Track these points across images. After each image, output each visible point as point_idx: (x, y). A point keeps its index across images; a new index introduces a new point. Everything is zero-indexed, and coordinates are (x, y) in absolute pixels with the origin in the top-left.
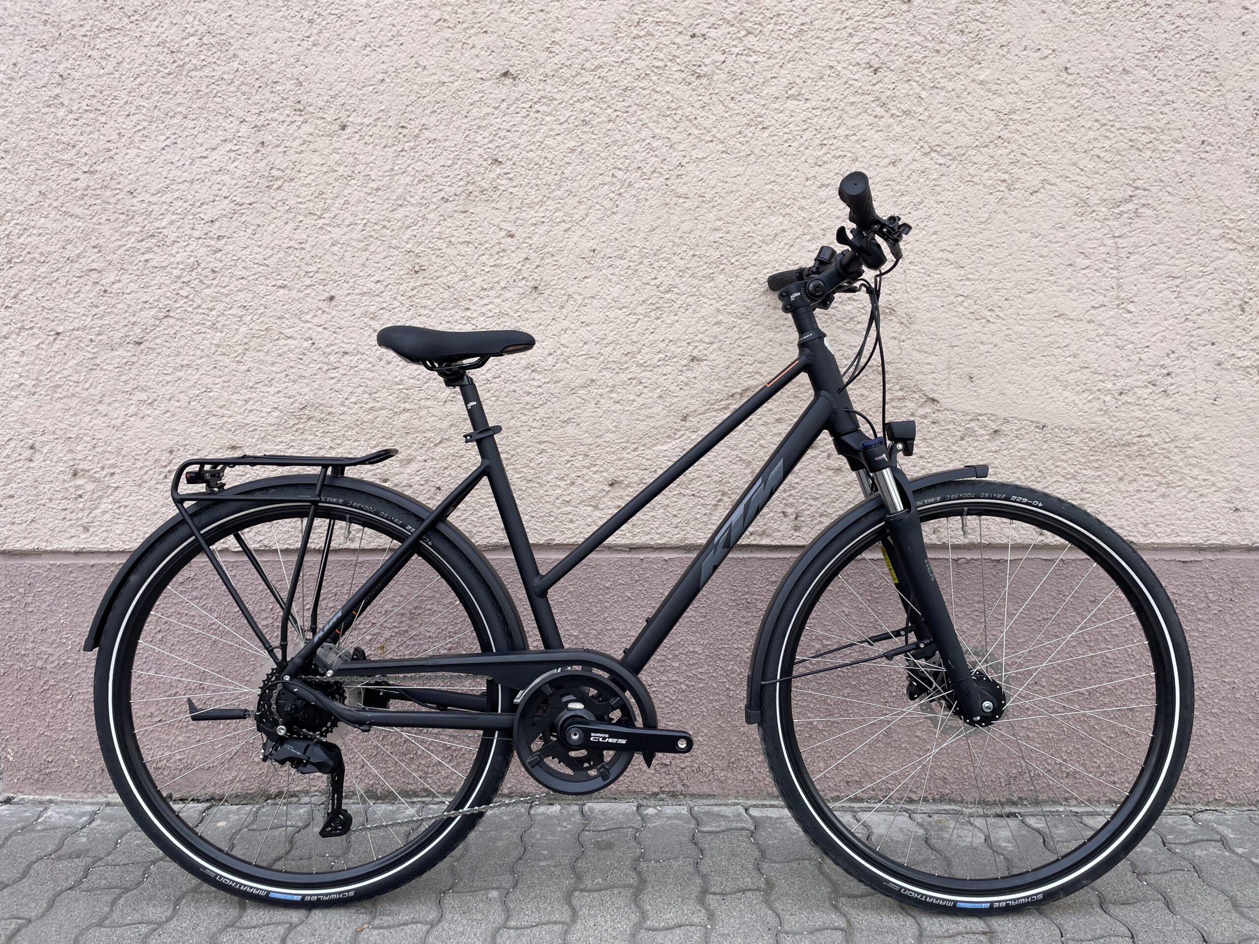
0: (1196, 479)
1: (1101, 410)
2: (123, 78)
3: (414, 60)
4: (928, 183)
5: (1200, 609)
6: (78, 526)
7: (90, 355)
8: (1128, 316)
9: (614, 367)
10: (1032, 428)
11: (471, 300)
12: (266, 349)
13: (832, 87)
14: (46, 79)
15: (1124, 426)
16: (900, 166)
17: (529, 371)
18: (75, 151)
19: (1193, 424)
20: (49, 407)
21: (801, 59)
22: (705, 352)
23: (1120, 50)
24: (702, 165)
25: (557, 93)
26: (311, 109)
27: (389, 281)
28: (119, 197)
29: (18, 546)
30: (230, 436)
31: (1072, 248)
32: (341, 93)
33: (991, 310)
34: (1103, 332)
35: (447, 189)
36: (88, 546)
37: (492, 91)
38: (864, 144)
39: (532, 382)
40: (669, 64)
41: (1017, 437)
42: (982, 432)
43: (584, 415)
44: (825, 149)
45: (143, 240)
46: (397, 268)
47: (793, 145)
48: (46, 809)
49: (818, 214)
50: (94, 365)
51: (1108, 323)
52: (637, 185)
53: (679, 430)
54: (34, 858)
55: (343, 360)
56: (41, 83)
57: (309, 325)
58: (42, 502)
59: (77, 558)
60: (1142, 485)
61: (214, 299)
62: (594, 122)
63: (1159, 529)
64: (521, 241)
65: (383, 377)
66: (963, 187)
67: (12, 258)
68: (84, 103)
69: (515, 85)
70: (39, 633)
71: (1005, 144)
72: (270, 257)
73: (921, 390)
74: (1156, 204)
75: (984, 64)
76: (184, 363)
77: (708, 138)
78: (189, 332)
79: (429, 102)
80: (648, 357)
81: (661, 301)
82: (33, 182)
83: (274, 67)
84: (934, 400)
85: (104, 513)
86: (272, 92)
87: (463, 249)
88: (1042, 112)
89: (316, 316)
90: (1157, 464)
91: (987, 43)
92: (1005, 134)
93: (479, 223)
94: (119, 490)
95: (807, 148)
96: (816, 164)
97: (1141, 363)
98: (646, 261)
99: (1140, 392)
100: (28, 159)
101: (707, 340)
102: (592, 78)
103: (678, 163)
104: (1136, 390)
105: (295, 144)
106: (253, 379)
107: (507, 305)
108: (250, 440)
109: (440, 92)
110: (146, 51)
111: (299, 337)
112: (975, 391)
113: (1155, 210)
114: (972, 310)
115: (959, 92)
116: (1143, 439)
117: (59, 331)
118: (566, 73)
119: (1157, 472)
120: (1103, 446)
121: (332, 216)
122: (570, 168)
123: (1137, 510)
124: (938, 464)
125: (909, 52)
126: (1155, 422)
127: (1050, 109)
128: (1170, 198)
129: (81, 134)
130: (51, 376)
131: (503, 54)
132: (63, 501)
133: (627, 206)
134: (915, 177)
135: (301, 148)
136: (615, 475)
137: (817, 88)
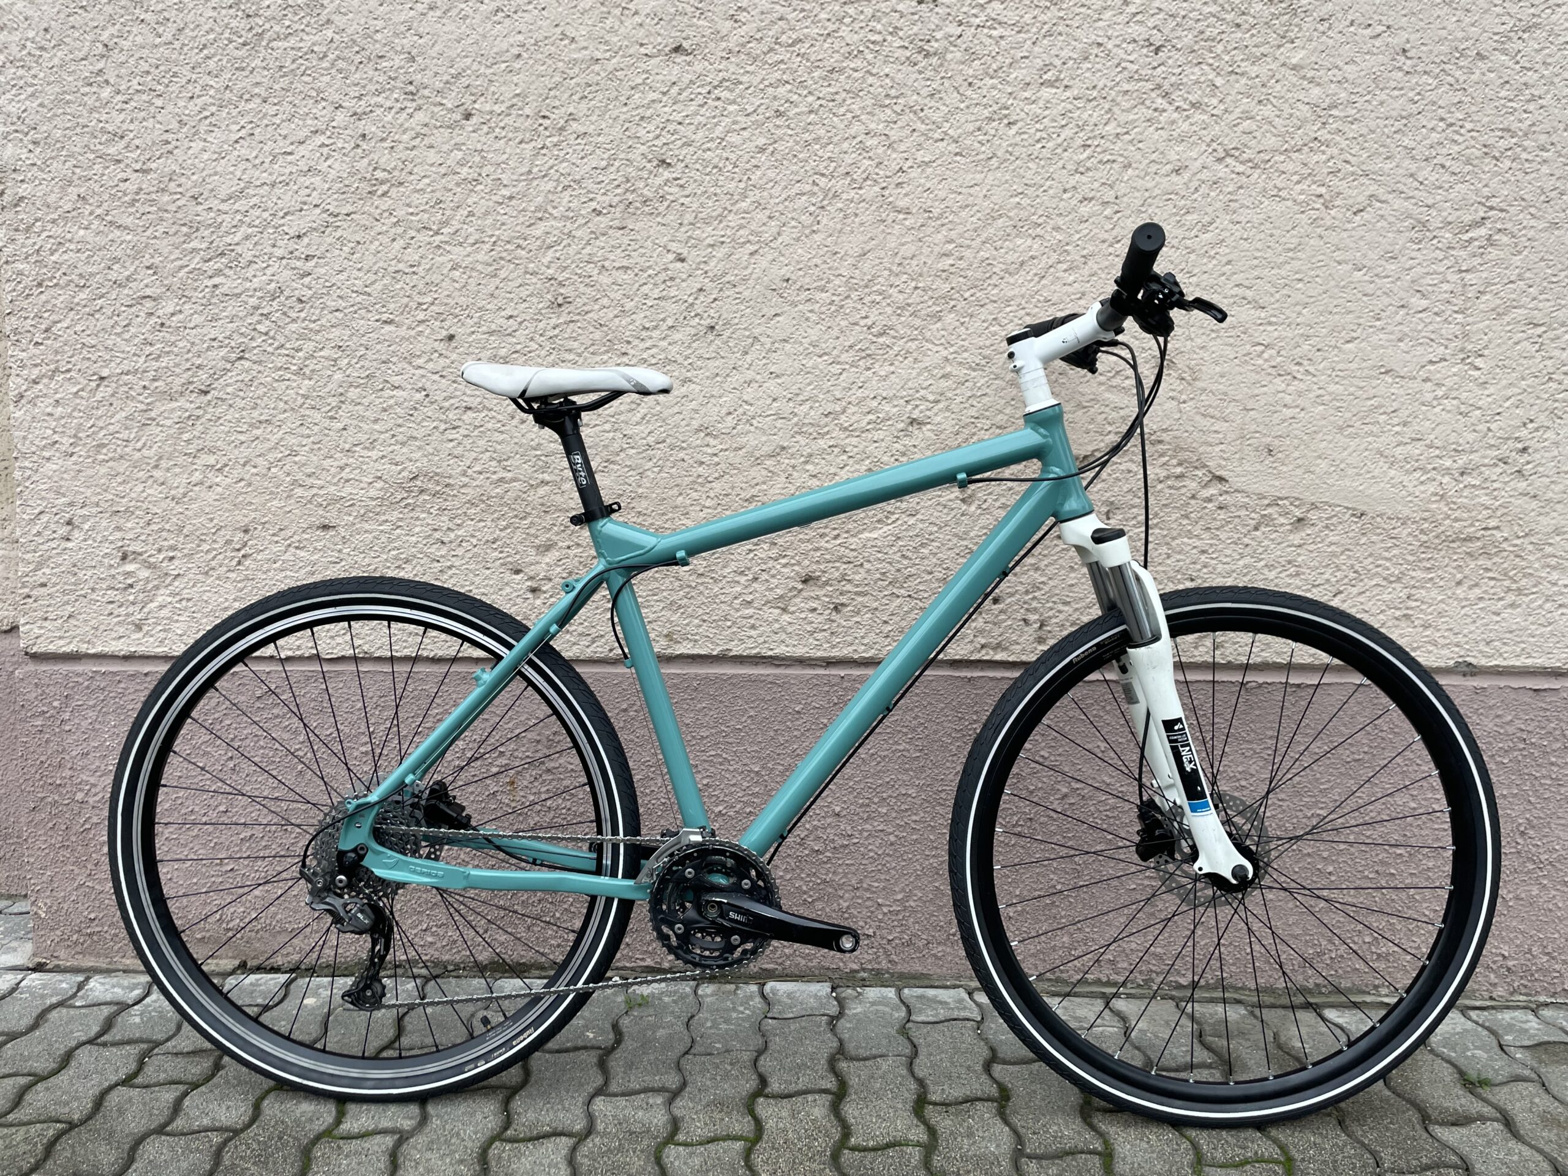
0: (1555, 584)
1: (1436, 494)
2: (186, 49)
3: (559, 30)
4: (1221, 197)
5: (1555, 751)
6: (128, 624)
7: (145, 408)
8: (1476, 373)
9: (811, 430)
10: (1347, 516)
11: (629, 342)
12: (366, 401)
13: (1099, 70)
14: (86, 49)
15: (1465, 515)
16: (1186, 175)
17: (702, 435)
18: (123, 143)
19: (1555, 514)
20: (90, 472)
21: (1060, 34)
22: (928, 413)
23: (1474, 29)
24: (929, 170)
25: (743, 74)
26: (426, 92)
27: (524, 316)
28: (179, 203)
29: (52, 648)
30: (321, 512)
31: (1406, 284)
32: (464, 71)
33: (1298, 364)
34: (1440, 393)
35: (599, 198)
36: (141, 649)
37: (659, 71)
38: (1140, 145)
39: (705, 449)
40: (889, 38)
41: (1327, 527)
42: (1282, 520)
43: (771, 491)
44: (1089, 151)
45: (210, 260)
46: (535, 300)
47: (1048, 145)
48: (87, 979)
49: (1078, 236)
50: (149, 419)
51: (1449, 382)
52: (844, 196)
53: (893, 513)
54: (73, 1043)
55: (465, 417)
56: (81, 55)
57: (421, 371)
58: (83, 592)
59: (127, 664)
60: (1485, 592)
61: (301, 337)
62: (791, 114)
63: (1506, 648)
64: (694, 266)
65: (516, 440)
66: (1267, 203)
67: (43, 281)
68: (135, 82)
69: (689, 64)
70: (79, 757)
71: (1323, 148)
72: (373, 283)
73: (1205, 466)
74: (1515, 230)
75: (1298, 42)
76: (262, 418)
77: (937, 136)
78: (268, 379)
79: (578, 85)
80: (854, 418)
81: (873, 347)
82: (70, 183)
83: (378, 36)
84: (1221, 479)
85: (162, 607)
86: (376, 69)
87: (621, 276)
88: (1370, 108)
89: (431, 360)
90: (1505, 565)
91: (1303, 15)
92: (1323, 134)
93: (639, 244)
94: (179, 579)
95: (1066, 150)
96: (1076, 171)
97: (1490, 434)
98: (854, 295)
99: (1487, 473)
100: (64, 153)
101: (931, 398)
102: (788, 55)
103: (898, 167)
104: (1483, 469)
105: (405, 137)
106: (350, 439)
107: (674, 349)
108: (346, 518)
109: (593, 71)
110: (215, 14)
111: (410, 387)
112: (1275, 468)
113: (1513, 237)
114: (1274, 364)
115: (1265, 79)
116: (1489, 532)
117: (104, 375)
118: (755, 48)
119: (1505, 575)
120: (1437, 541)
121: (451, 231)
122: (759, 173)
123: (1479, 623)
124: (1225, 560)
125: (1200, 26)
126: (1506, 511)
127: (1382, 103)
128: (1533, 222)
129: (132, 121)
130: (93, 433)
131: (674, 23)
132: (109, 592)
133: (831, 224)
134: (1204, 189)
135: (413, 143)
136: (810, 569)
137: (1080, 71)
